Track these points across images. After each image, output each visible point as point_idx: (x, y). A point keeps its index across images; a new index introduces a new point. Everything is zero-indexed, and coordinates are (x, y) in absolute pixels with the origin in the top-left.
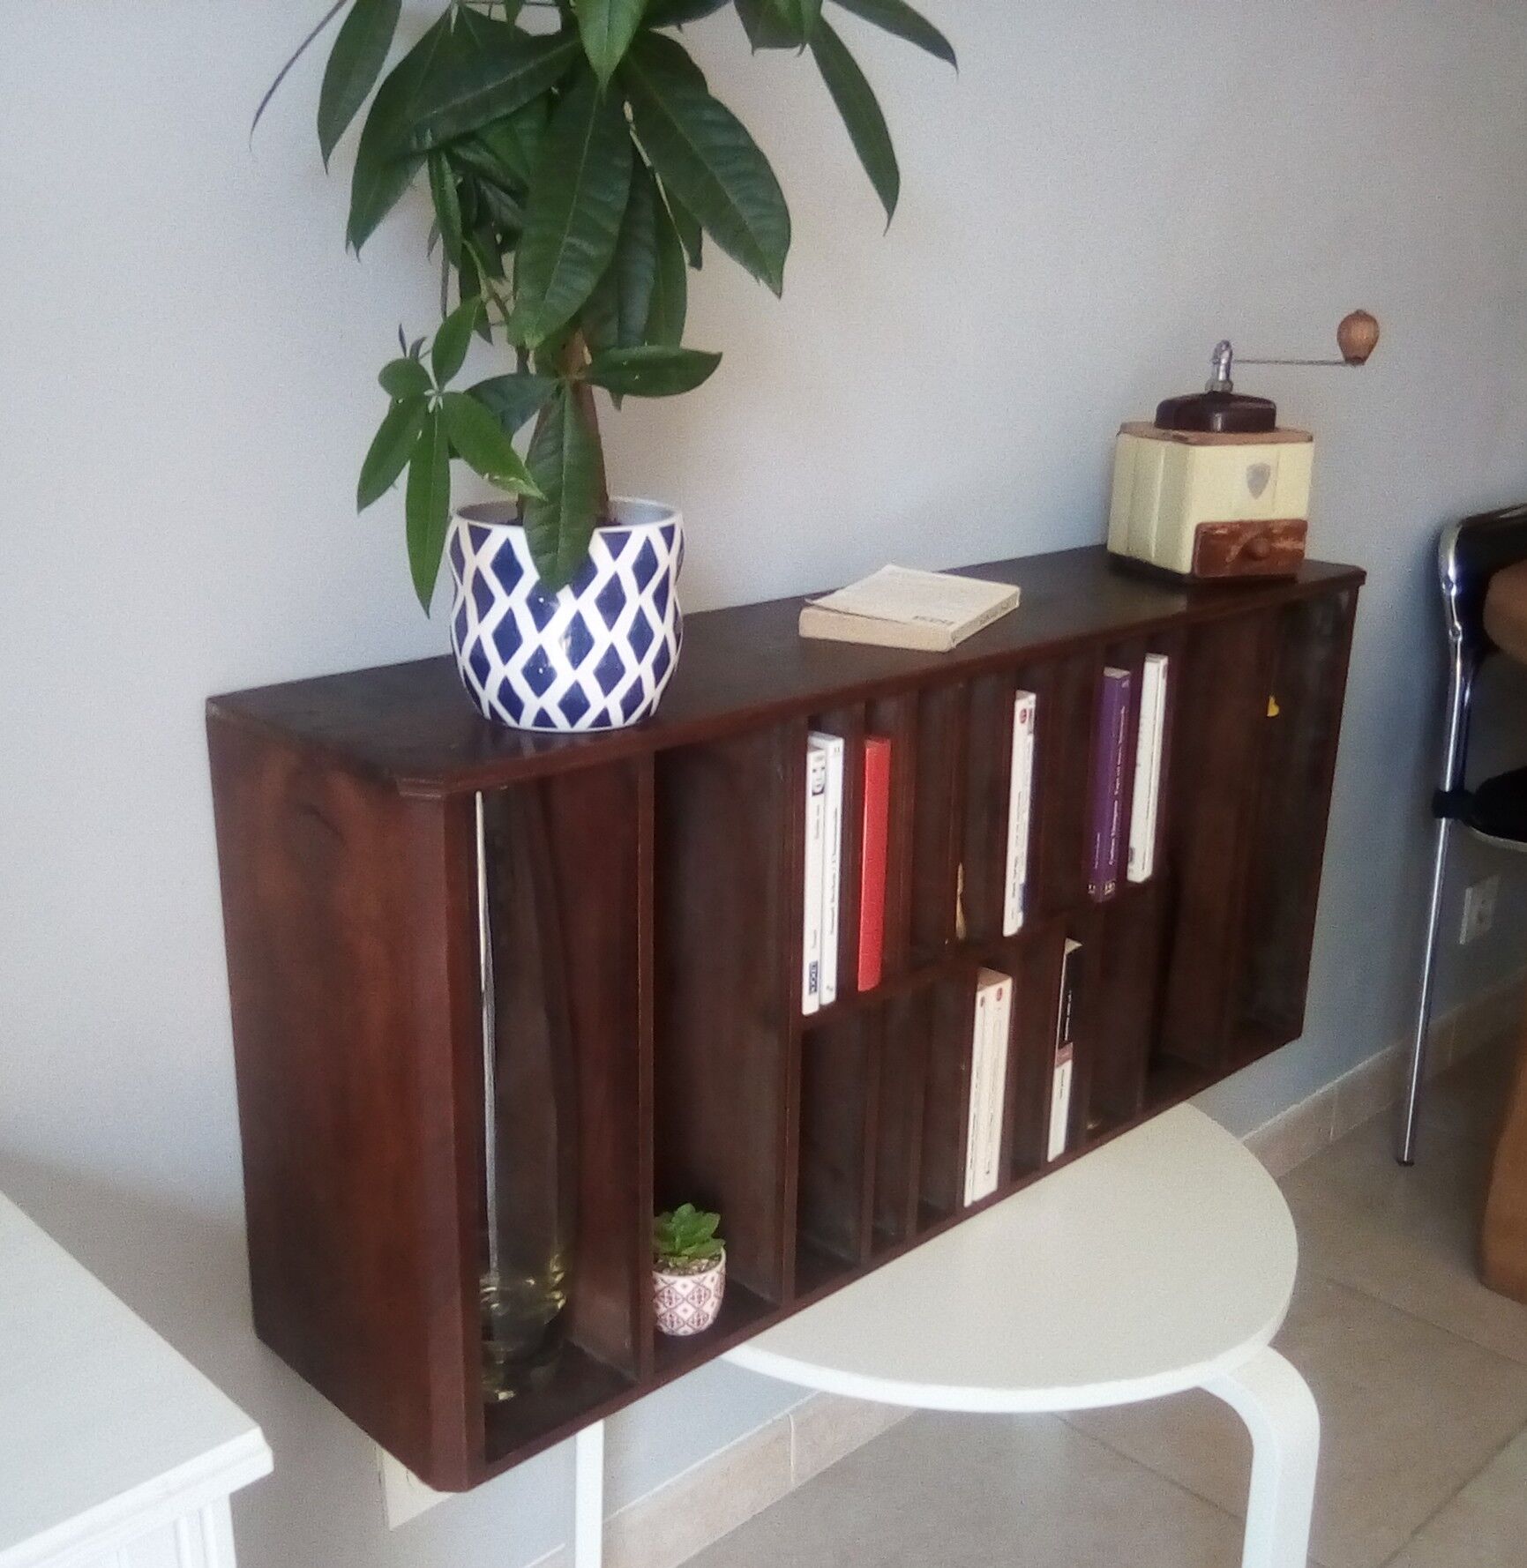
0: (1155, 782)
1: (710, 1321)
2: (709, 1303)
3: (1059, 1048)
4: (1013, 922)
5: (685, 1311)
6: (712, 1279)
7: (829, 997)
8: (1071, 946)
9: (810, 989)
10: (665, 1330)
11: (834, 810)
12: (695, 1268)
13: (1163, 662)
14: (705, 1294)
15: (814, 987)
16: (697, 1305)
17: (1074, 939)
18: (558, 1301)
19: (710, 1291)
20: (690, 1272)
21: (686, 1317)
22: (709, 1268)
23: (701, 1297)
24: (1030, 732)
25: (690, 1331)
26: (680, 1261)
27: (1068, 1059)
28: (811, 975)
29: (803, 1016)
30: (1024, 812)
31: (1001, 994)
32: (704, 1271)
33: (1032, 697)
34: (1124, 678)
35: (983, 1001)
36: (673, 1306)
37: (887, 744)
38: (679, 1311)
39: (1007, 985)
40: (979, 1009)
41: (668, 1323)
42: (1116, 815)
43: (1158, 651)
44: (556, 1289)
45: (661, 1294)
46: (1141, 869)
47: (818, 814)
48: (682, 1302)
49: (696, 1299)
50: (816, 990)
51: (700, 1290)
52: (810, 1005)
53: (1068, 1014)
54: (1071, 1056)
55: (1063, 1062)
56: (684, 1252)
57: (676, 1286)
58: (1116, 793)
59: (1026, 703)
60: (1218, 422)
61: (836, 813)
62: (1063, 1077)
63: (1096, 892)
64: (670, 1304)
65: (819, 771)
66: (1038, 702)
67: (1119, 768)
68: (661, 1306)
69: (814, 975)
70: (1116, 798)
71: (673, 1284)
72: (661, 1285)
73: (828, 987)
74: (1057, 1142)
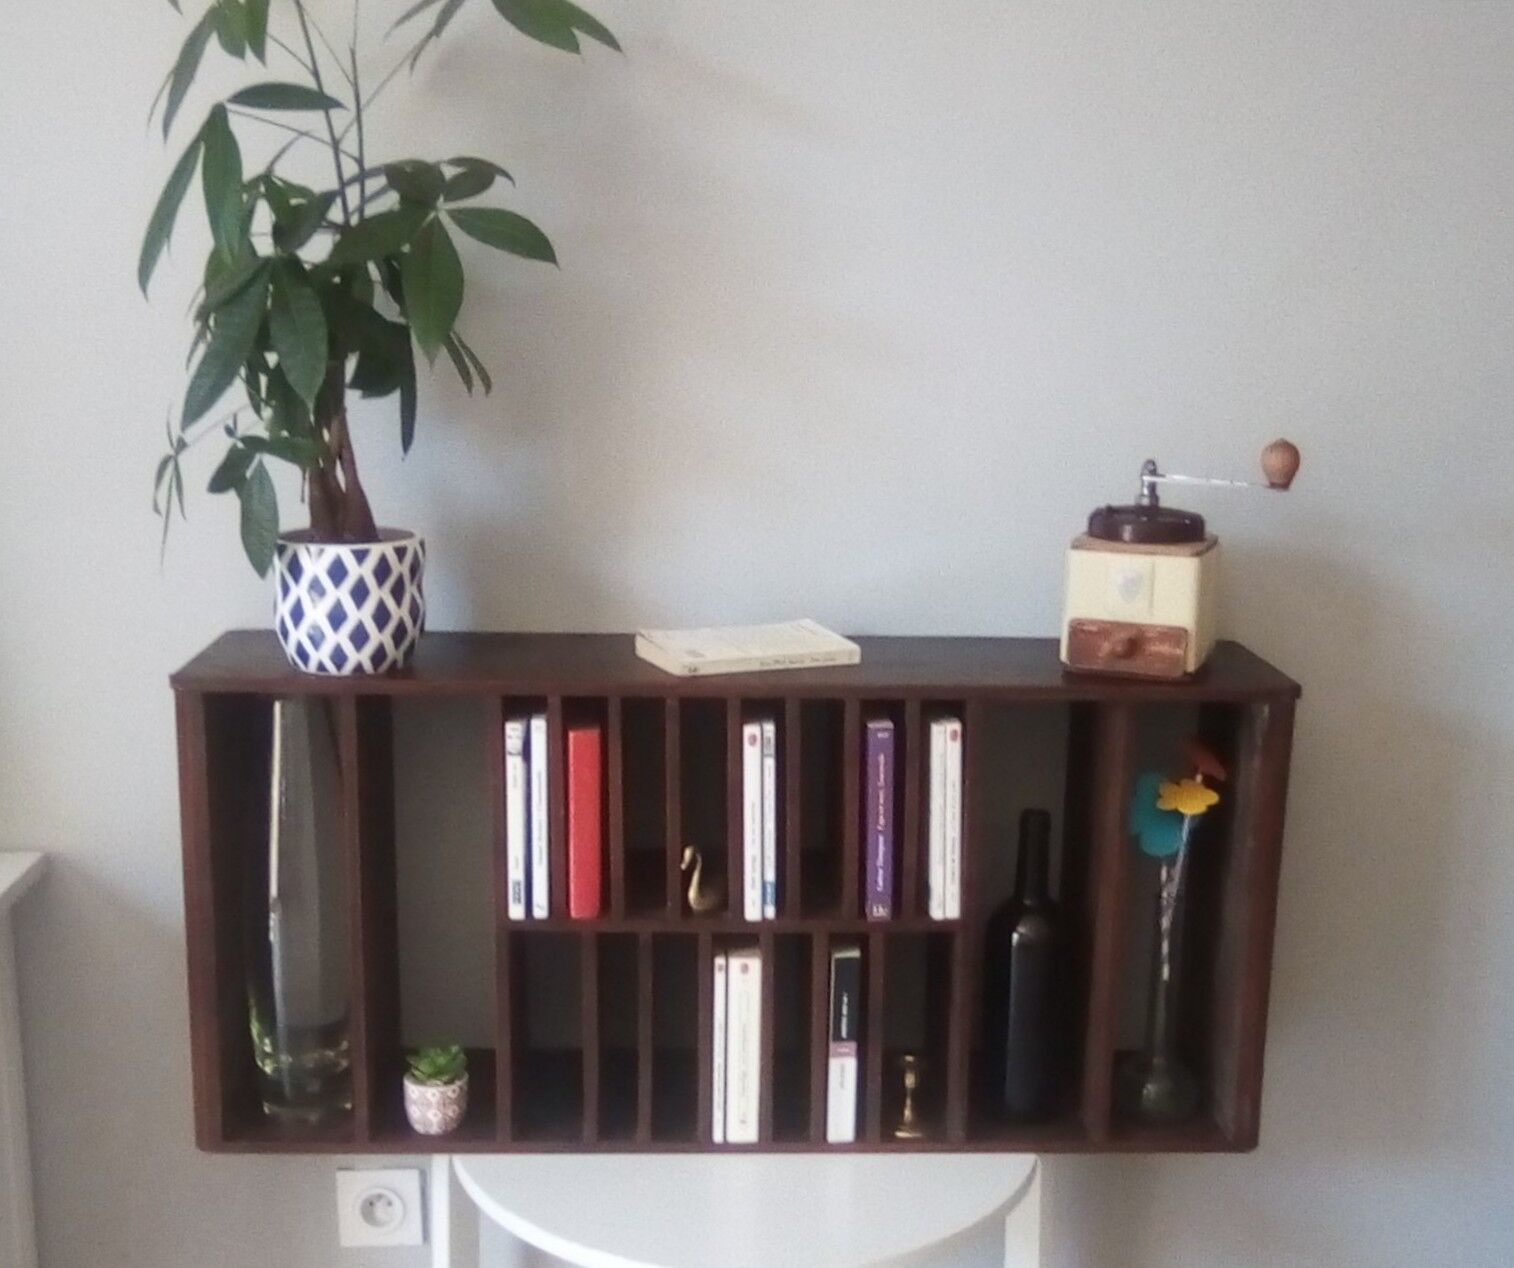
0: (952, 833)
3: (834, 1041)
7: (540, 913)
9: (515, 900)
11: (537, 772)
13: (951, 726)
15: (518, 900)
27: (851, 1058)
28: (514, 890)
29: (509, 919)
31: (748, 968)
33: (770, 727)
34: (880, 730)
37: (594, 733)
39: (755, 961)
40: (719, 975)
46: (937, 907)
47: (515, 770)
50: (520, 903)
52: (515, 913)
53: (844, 1014)
54: (856, 1056)
55: (841, 1056)
58: (880, 828)
59: (755, 729)
60: (1127, 532)
61: (540, 774)
62: (843, 1069)
65: (514, 738)
67: (881, 807)
69: (517, 891)
70: (880, 832)
73: (539, 906)
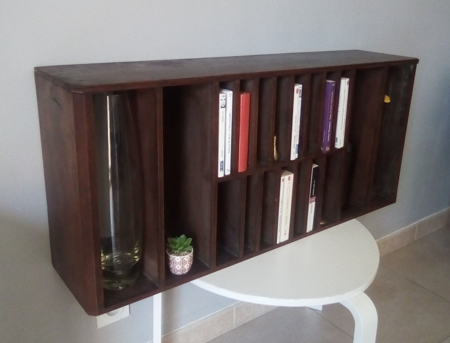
0: (345, 118)
1: (187, 271)
2: (186, 265)
3: (310, 198)
4: (294, 156)
5: (178, 267)
6: (188, 258)
7: (228, 173)
8: (315, 166)
9: (221, 169)
10: (173, 273)
11: (229, 114)
12: (182, 254)
13: (348, 80)
14: (185, 263)
15: (223, 169)
16: (182, 265)
17: (317, 164)
19: (186, 262)
20: (180, 255)
21: (179, 269)
22: (186, 254)
23: (183, 262)
24: (300, 97)
25: (180, 274)
26: (177, 251)
27: (314, 201)
28: (221, 165)
29: (218, 178)
30: (298, 122)
31: (290, 178)
32: (185, 255)
33: (301, 86)
34: (332, 83)
35: (283, 180)
36: (174, 265)
37: (248, 95)
38: (176, 267)
39: (292, 176)
40: (282, 183)
41: (173, 270)
42: (330, 126)
43: (346, 77)
45: (171, 261)
46: (340, 144)
47: (223, 114)
48: (177, 264)
50: (223, 170)
52: (221, 174)
53: (314, 187)
54: (315, 201)
55: (311, 202)
56: (179, 249)
57: (176, 259)
58: (330, 119)
59: (298, 87)
61: (230, 115)
62: (312, 207)
63: (323, 149)
64: (174, 264)
65: (223, 100)
66: (303, 87)
67: (331, 111)
68: (171, 265)
69: (222, 165)
70: (330, 120)
71: (174, 258)
72: (171, 258)
73: (227, 170)
74: (310, 227)
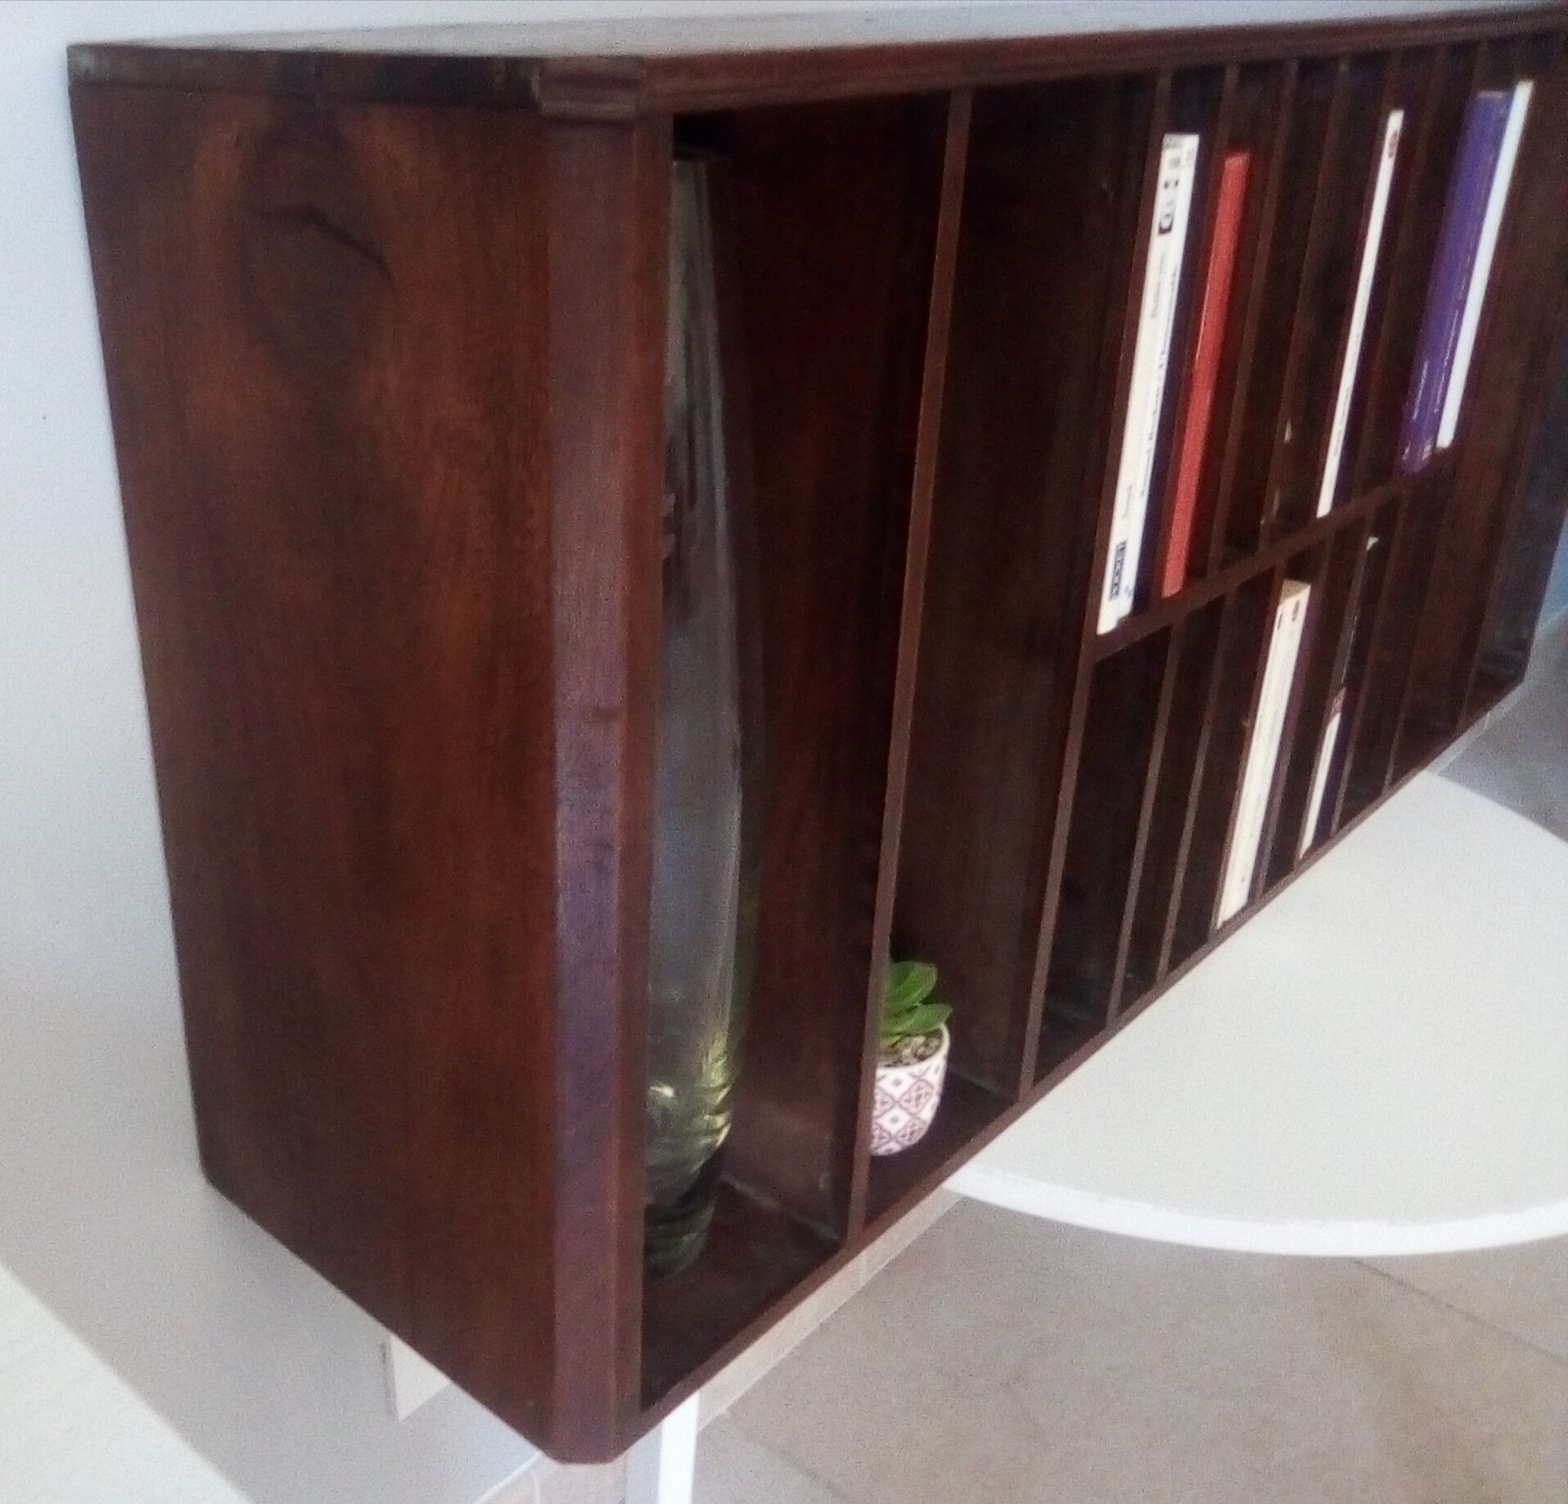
1: (924, 1129)
2: (926, 1104)
4: (1328, 495)
5: (894, 1119)
6: (934, 1069)
9: (1112, 589)
12: (910, 1052)
14: (923, 1092)
15: (1116, 588)
16: (912, 1110)
18: (719, 1131)
19: (933, 1087)
20: (903, 1060)
22: (928, 1051)
23: (918, 1097)
26: (893, 1043)
27: (1338, 712)
28: (1115, 566)
29: (1097, 637)
31: (1296, 611)
32: (921, 1057)
34: (1501, 102)
35: (1280, 621)
36: (883, 1114)
37: (1246, 159)
39: (1304, 597)
40: (1275, 634)
44: (718, 1111)
47: (1160, 272)
48: (892, 1108)
49: (913, 1103)
50: (1118, 593)
51: (919, 1089)
52: (1108, 619)
53: (1350, 645)
54: (1340, 707)
55: (1334, 715)
56: (890, 1027)
61: (1174, 275)
62: (1330, 738)
66: (1403, 126)
69: (1118, 566)
74: (1309, 832)
